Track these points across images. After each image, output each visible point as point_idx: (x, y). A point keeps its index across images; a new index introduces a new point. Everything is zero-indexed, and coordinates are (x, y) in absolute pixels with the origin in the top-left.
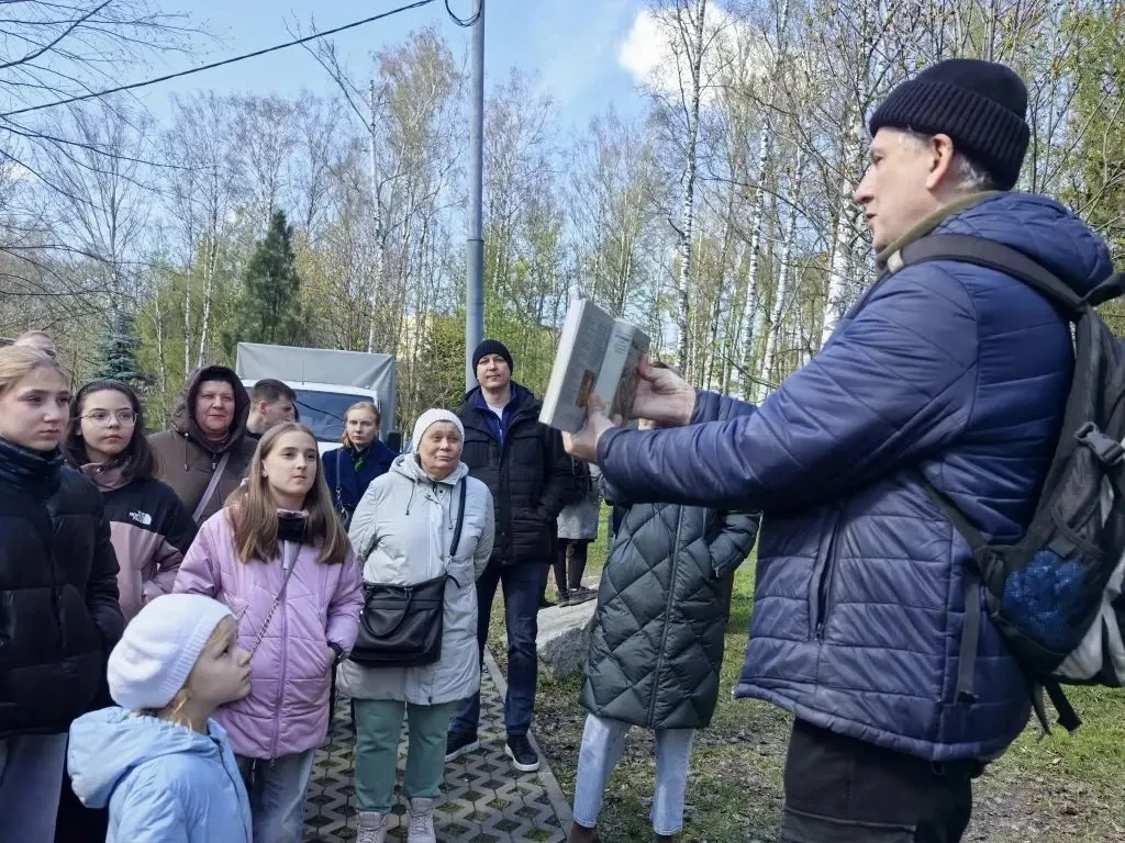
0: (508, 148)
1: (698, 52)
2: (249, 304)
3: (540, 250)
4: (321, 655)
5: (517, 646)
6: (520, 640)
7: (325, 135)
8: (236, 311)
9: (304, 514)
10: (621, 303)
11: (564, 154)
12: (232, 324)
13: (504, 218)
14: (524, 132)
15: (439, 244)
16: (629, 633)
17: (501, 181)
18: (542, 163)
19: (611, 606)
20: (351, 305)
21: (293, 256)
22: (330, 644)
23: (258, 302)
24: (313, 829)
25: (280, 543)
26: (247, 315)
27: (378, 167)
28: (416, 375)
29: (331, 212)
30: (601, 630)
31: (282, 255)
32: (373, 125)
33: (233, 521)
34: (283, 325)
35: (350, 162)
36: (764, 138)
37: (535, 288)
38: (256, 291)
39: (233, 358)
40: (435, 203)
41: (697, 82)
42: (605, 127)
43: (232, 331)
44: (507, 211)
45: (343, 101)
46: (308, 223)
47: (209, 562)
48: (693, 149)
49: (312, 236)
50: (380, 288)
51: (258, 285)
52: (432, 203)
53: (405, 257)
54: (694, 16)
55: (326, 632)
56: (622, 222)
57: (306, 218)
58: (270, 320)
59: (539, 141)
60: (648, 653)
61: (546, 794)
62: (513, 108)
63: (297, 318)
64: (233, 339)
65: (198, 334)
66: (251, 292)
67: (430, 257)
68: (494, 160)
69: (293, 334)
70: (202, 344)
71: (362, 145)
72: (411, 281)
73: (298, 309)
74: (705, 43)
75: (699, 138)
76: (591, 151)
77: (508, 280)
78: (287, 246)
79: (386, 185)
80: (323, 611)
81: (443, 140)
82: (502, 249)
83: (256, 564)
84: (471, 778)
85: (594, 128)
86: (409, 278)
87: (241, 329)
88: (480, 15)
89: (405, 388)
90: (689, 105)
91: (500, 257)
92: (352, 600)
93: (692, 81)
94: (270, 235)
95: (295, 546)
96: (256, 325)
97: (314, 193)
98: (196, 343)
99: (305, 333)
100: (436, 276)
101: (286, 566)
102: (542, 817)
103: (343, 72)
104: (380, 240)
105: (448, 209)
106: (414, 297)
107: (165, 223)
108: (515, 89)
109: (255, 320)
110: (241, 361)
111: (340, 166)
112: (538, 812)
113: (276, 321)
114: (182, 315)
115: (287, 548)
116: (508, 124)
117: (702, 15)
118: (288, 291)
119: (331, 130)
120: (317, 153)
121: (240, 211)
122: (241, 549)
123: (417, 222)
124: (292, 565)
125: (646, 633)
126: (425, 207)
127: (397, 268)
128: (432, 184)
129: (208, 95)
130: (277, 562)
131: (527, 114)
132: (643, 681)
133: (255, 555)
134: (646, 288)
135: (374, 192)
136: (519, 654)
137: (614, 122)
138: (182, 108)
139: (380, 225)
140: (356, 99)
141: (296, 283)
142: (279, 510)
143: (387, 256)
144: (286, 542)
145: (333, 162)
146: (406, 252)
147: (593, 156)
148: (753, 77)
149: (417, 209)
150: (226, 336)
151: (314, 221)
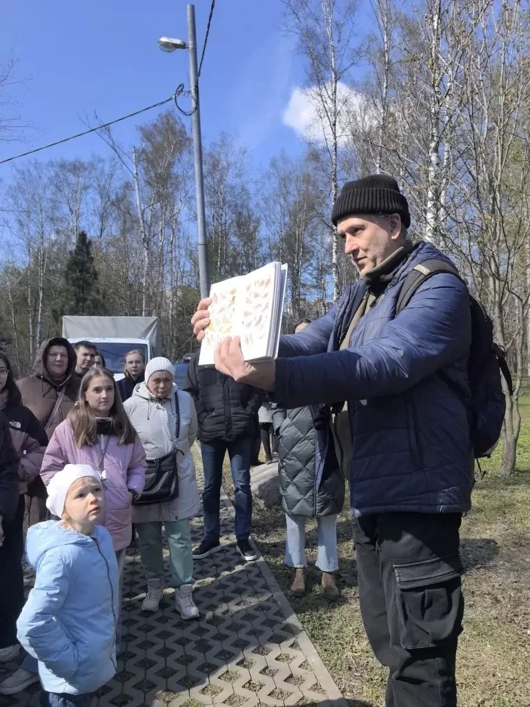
0: (221, 181)
1: (335, 115)
2: (67, 291)
3: (245, 244)
4: (125, 496)
5: (239, 487)
6: (241, 484)
7: (108, 181)
8: (60, 295)
9: (110, 419)
10: (298, 272)
11: (256, 182)
12: (58, 303)
13: (221, 225)
14: (230, 171)
15: (182, 243)
16: (299, 471)
17: (218, 202)
18: (243, 189)
19: (287, 459)
20: (131, 285)
21: (92, 259)
22: (129, 490)
23: (73, 289)
24: (128, 599)
25: (98, 436)
26: (66, 298)
27: (142, 199)
28: (174, 327)
29: (114, 229)
30: (284, 471)
31: (86, 259)
32: (137, 174)
33: (72, 425)
34: (88, 302)
35: (124, 197)
36: (378, 166)
37: (244, 267)
38: (71, 282)
39: (59, 325)
40: (178, 219)
41: (334, 134)
42: (280, 164)
43: (57, 307)
44: (223, 220)
45: (118, 160)
46: (101, 236)
47: (60, 449)
48: (335, 175)
49: (104, 245)
50: (148, 274)
51: (72, 278)
52: (176, 219)
53: (162, 254)
54: (330, 93)
55: (127, 483)
56: (295, 222)
57: (99, 234)
58: (80, 300)
59: (240, 176)
60: (309, 480)
61: (261, 572)
62: (223, 156)
63: (97, 297)
64: (59, 313)
65: (36, 310)
66: (68, 283)
67: (177, 253)
68: (212, 189)
69: (96, 307)
70: (39, 316)
71: (131, 186)
72: (167, 268)
73: (98, 292)
74: (338, 108)
75: (338, 169)
76: (273, 180)
77: (227, 263)
78: (88, 253)
79: (147, 210)
80: (125, 472)
81: (180, 179)
82: (222, 244)
83: (85, 448)
84: (217, 566)
85: (273, 165)
86: (165, 266)
87: (63, 306)
88: (197, 108)
89: (167, 335)
90: (332, 148)
91: (221, 249)
92: (141, 465)
93: (332, 134)
94: (77, 247)
95: (107, 437)
96: (72, 303)
97: (103, 218)
98: (35, 316)
99: (103, 306)
100: (182, 264)
101: (103, 448)
102: (259, 585)
103: (116, 142)
104: (146, 245)
105: (187, 222)
106: (169, 278)
107: (12, 243)
108: (224, 144)
109: (71, 300)
110: (65, 327)
111: (118, 200)
112: (256, 582)
113: (85, 300)
114: (26, 299)
115: (103, 438)
116: (220, 167)
117: (335, 92)
118: (90, 281)
119: (112, 177)
120: (103, 193)
121: (58, 232)
122: (77, 442)
123: (168, 231)
124: (106, 448)
125: (308, 470)
126: (172, 222)
127: (158, 260)
128: (176, 207)
129: (33, 162)
130: (98, 446)
131: (232, 159)
132: (308, 495)
133: (85, 444)
134: (314, 262)
135: (140, 215)
136: (240, 492)
137: (286, 160)
138: (18, 171)
139: (145, 235)
140: (125, 158)
141: (95, 275)
142: (97, 418)
143: (151, 254)
144: (102, 435)
145: (113, 197)
146: (162, 250)
147: (275, 183)
148: (371, 126)
149: (167, 223)
150: (54, 311)
151: (104, 235)
